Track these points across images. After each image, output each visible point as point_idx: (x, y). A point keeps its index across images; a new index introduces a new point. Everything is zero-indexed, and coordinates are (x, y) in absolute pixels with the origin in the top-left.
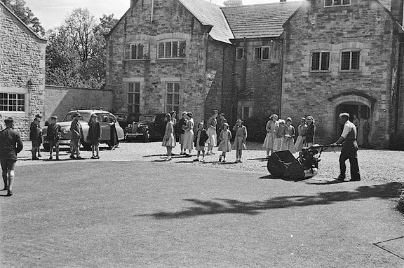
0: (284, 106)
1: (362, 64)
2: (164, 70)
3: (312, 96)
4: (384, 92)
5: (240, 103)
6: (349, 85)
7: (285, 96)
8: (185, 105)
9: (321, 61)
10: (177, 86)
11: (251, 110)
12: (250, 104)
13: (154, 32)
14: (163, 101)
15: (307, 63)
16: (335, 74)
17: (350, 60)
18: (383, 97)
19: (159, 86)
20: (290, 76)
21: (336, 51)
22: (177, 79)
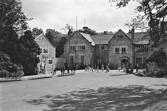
0: (109, 60)
1: (126, 51)
2: (80, 53)
3: (116, 58)
4: (131, 57)
5: (98, 60)
6: (124, 55)
7: (109, 58)
8: (86, 61)
9: (117, 50)
10: (83, 56)
11: (101, 61)
12: (100, 60)
13: (77, 44)
14: (80, 60)
15: (114, 51)
16: (120, 53)
17: (124, 50)
18: (131, 58)
19: (79, 56)
20: (111, 53)
21: (120, 48)
22: (83, 55)
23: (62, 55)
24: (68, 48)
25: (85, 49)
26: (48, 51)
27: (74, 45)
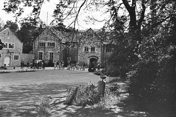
0: (78, 59)
1: (95, 50)
2: (49, 50)
3: (85, 57)
4: (100, 56)
5: (67, 58)
6: (93, 54)
7: (79, 56)
8: (55, 58)
9: (87, 49)
12: (70, 58)
13: (47, 40)
14: (49, 57)
15: (84, 49)
16: (90, 52)
17: (93, 49)
18: (100, 57)
19: (48, 53)
20: (80, 52)
21: (89, 47)
22: (53, 52)
23: (31, 51)
24: (37, 44)
25: (54, 46)
26: (14, 47)
27: (43, 41)
